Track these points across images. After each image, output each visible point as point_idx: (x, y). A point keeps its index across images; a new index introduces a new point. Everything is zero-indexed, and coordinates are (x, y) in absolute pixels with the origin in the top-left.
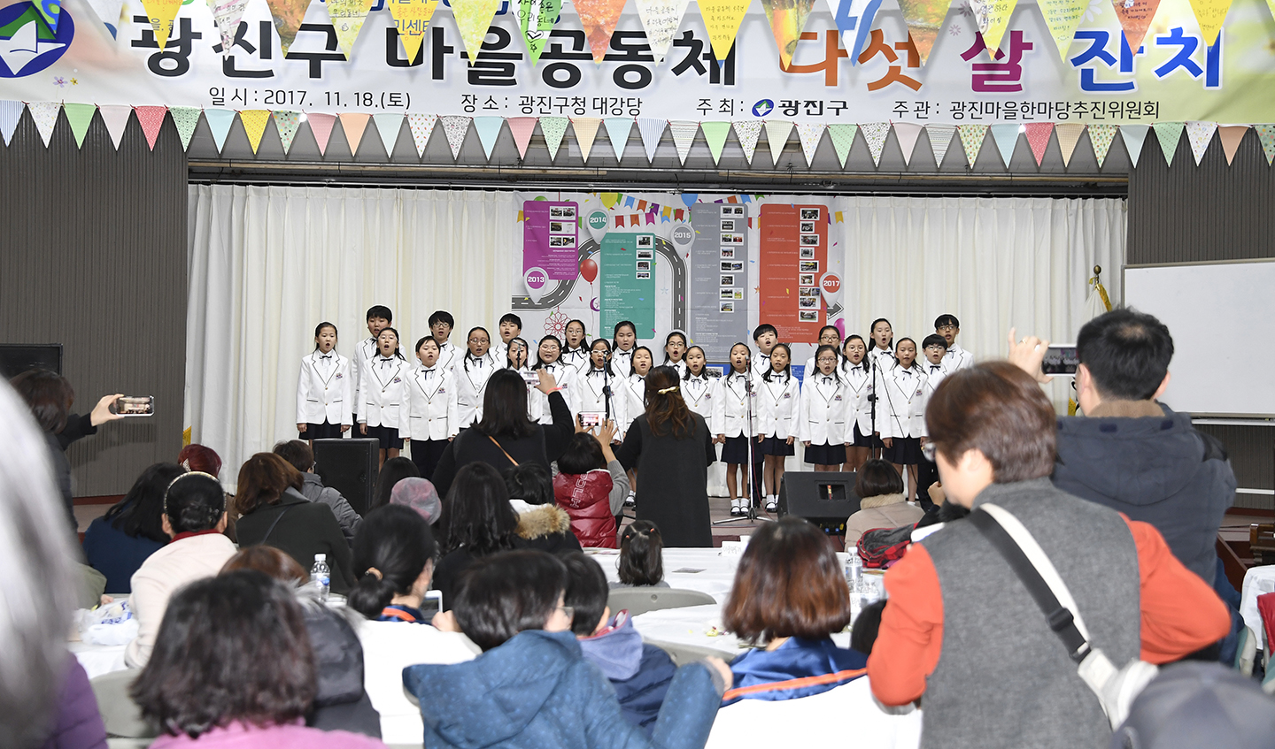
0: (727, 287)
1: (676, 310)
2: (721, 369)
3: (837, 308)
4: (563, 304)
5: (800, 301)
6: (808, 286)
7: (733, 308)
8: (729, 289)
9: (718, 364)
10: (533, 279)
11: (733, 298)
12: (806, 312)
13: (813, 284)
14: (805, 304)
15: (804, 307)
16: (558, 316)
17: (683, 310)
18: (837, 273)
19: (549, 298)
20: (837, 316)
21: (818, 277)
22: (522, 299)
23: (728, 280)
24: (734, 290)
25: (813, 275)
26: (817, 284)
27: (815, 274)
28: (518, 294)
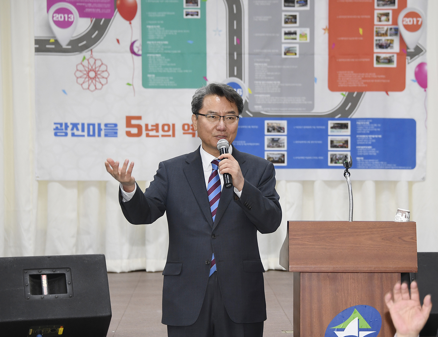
0: (290, 27)
1: (231, 55)
2: (284, 124)
3: (418, 51)
4: (98, 48)
5: (375, 43)
6: (385, 25)
7: (298, 52)
8: (292, 30)
9: (281, 118)
10: (60, 17)
11: (298, 41)
12: (383, 56)
13: (390, 22)
14: (381, 46)
15: (379, 50)
16: (92, 61)
17: (240, 55)
18: (418, 9)
19: (80, 40)
20: (418, 60)
21: (396, 13)
22: (47, 42)
23: (292, 19)
24: (299, 31)
25: (391, 12)
26: (395, 22)
27: (393, 10)
28: (42, 34)
